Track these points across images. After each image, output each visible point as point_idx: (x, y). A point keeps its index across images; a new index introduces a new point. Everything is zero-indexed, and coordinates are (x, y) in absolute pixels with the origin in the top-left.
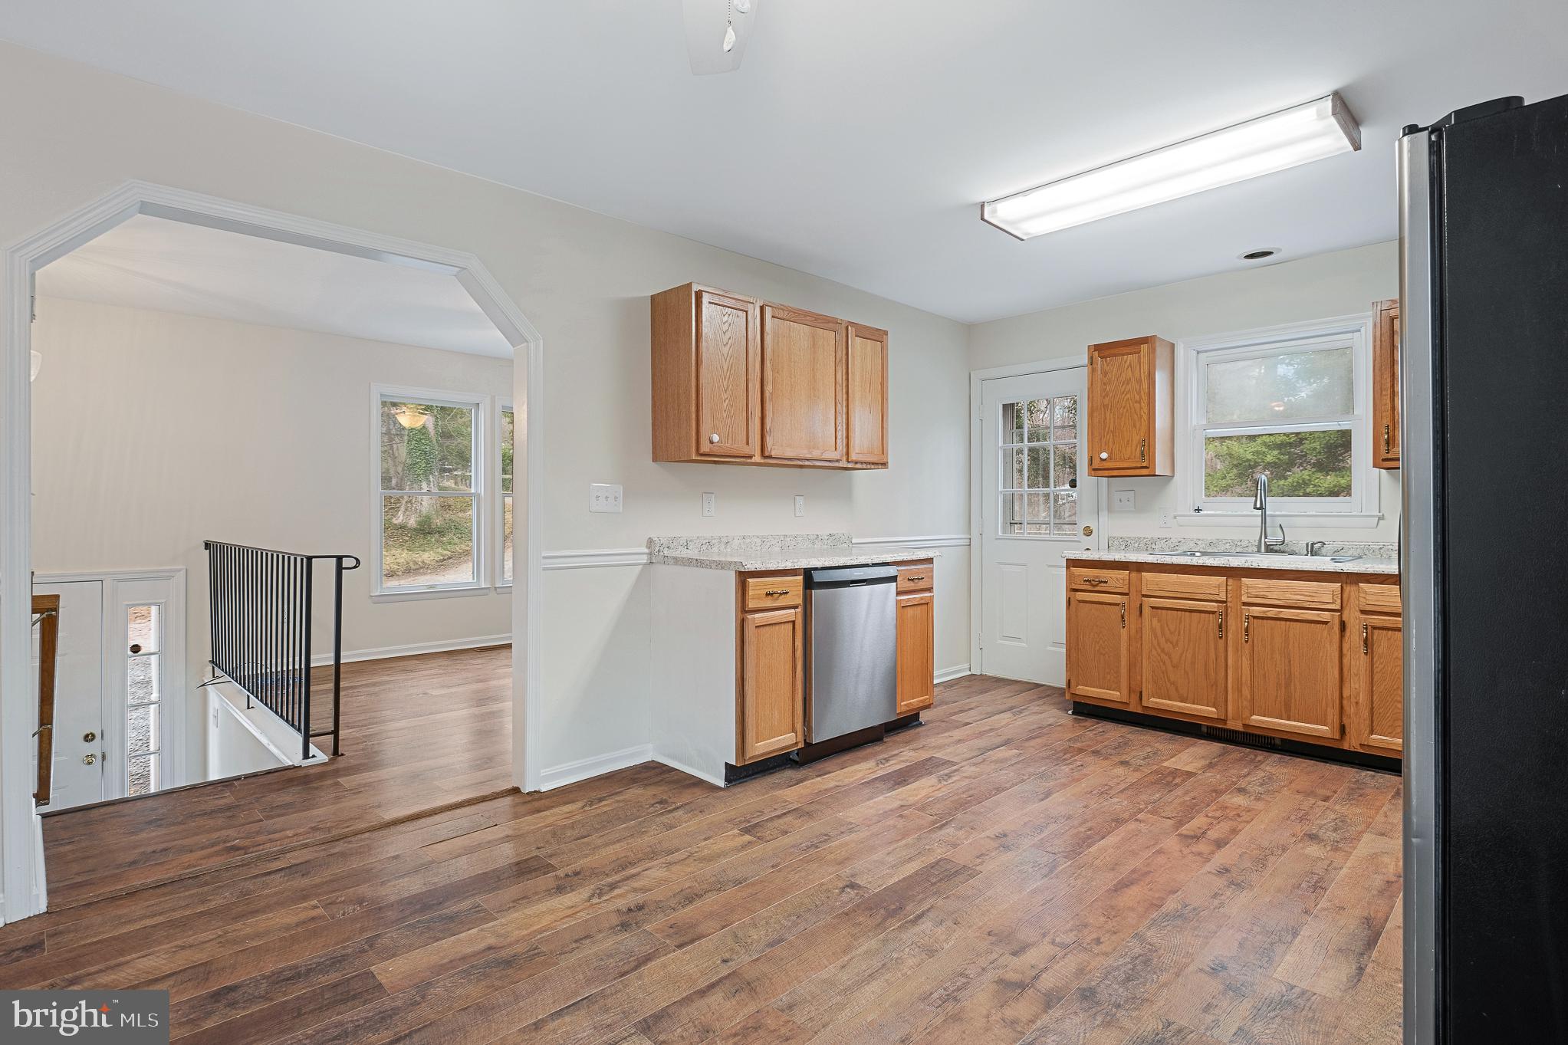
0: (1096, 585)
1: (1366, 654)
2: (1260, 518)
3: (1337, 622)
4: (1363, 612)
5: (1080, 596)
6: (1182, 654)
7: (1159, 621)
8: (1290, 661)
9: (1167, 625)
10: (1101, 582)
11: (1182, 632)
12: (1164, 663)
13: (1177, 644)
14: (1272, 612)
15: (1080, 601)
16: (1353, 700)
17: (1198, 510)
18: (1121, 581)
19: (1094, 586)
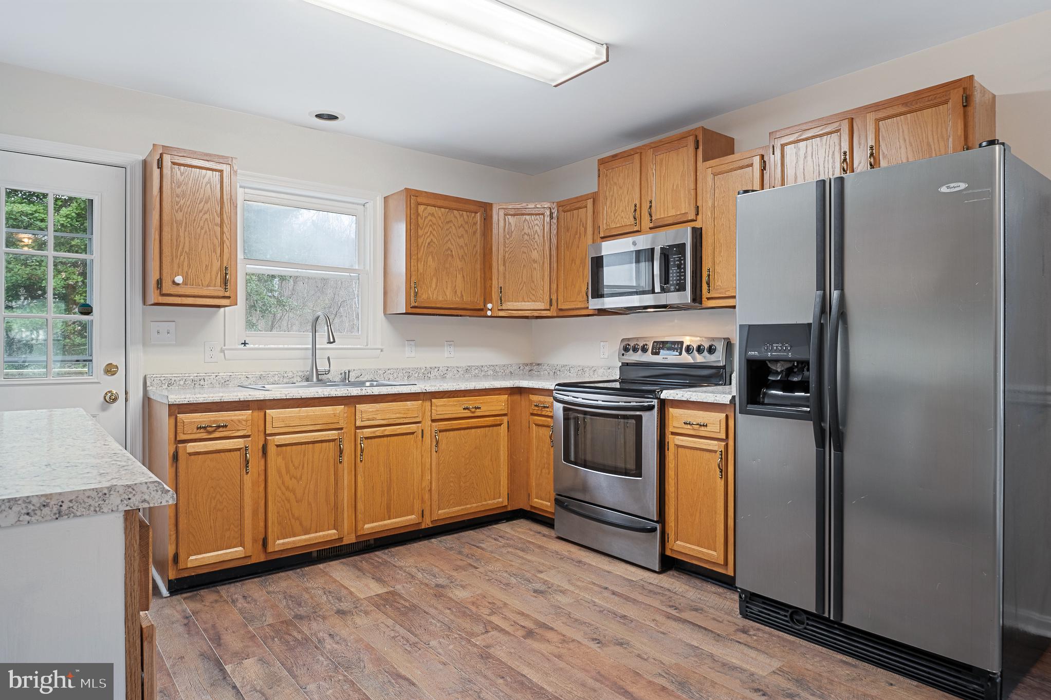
0: (214, 431)
1: (436, 452)
2: (311, 351)
3: (420, 431)
4: (433, 421)
5: (191, 447)
6: (306, 486)
7: (284, 458)
8: (390, 471)
9: (292, 462)
10: (219, 427)
11: (306, 465)
12: (289, 501)
13: (301, 478)
14: (379, 431)
15: (190, 454)
16: (427, 489)
17: (245, 344)
18: (244, 423)
19: (210, 433)
